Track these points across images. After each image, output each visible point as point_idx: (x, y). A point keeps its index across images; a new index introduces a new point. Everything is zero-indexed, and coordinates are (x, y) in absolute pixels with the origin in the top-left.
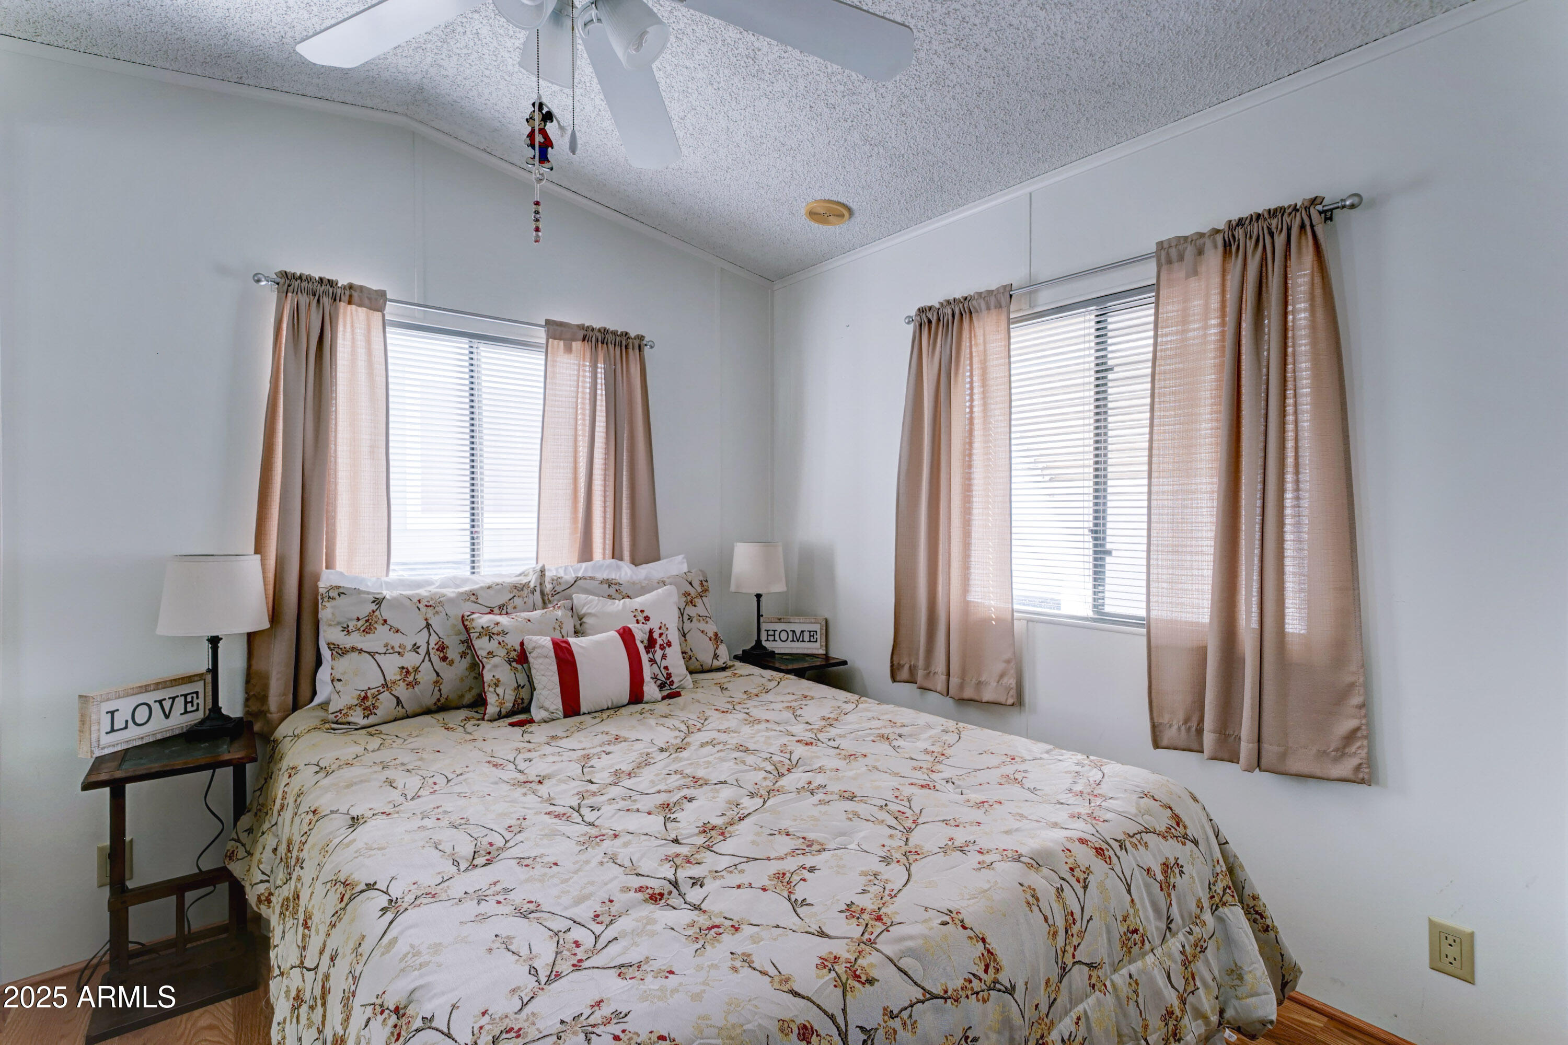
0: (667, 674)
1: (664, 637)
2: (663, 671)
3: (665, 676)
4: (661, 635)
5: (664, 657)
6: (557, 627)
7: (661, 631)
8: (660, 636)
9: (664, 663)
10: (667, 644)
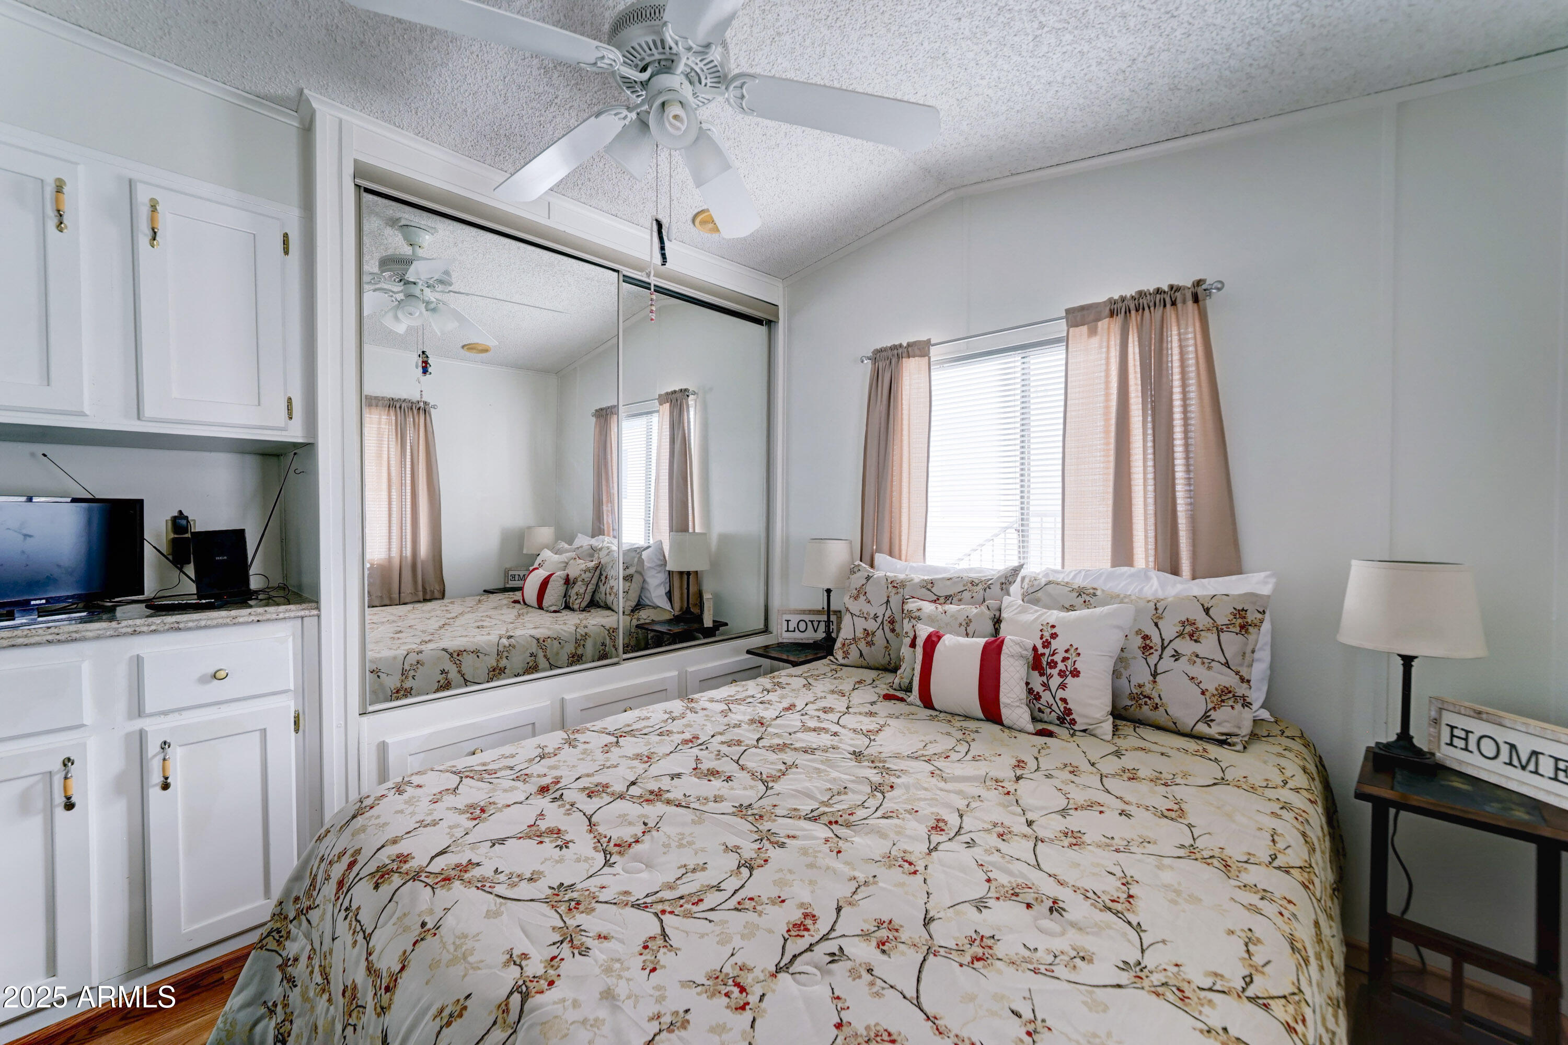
0: (1065, 708)
1: (1069, 663)
2: (1060, 703)
3: (1062, 710)
4: (1065, 659)
5: (1063, 686)
6: (964, 623)
7: (1067, 655)
8: (1063, 661)
9: (1061, 694)
10: (1071, 672)
